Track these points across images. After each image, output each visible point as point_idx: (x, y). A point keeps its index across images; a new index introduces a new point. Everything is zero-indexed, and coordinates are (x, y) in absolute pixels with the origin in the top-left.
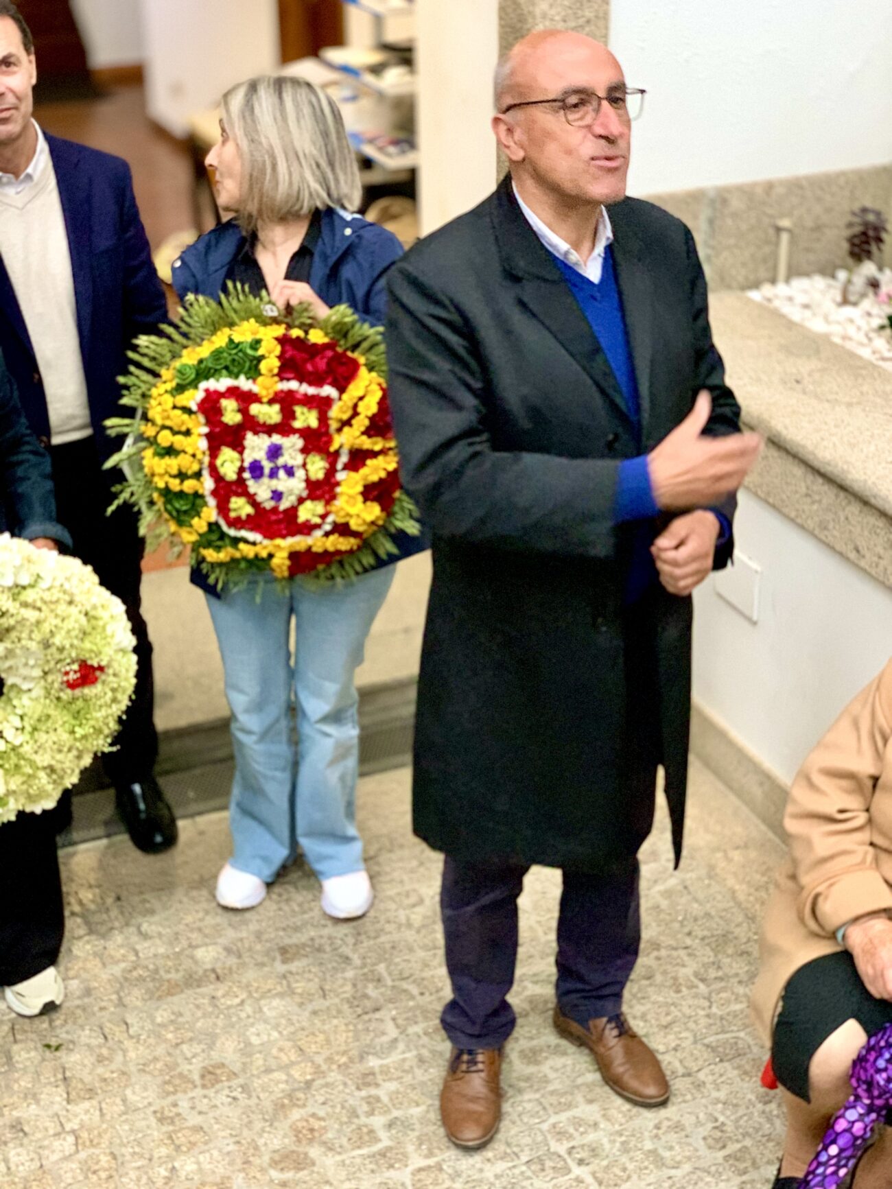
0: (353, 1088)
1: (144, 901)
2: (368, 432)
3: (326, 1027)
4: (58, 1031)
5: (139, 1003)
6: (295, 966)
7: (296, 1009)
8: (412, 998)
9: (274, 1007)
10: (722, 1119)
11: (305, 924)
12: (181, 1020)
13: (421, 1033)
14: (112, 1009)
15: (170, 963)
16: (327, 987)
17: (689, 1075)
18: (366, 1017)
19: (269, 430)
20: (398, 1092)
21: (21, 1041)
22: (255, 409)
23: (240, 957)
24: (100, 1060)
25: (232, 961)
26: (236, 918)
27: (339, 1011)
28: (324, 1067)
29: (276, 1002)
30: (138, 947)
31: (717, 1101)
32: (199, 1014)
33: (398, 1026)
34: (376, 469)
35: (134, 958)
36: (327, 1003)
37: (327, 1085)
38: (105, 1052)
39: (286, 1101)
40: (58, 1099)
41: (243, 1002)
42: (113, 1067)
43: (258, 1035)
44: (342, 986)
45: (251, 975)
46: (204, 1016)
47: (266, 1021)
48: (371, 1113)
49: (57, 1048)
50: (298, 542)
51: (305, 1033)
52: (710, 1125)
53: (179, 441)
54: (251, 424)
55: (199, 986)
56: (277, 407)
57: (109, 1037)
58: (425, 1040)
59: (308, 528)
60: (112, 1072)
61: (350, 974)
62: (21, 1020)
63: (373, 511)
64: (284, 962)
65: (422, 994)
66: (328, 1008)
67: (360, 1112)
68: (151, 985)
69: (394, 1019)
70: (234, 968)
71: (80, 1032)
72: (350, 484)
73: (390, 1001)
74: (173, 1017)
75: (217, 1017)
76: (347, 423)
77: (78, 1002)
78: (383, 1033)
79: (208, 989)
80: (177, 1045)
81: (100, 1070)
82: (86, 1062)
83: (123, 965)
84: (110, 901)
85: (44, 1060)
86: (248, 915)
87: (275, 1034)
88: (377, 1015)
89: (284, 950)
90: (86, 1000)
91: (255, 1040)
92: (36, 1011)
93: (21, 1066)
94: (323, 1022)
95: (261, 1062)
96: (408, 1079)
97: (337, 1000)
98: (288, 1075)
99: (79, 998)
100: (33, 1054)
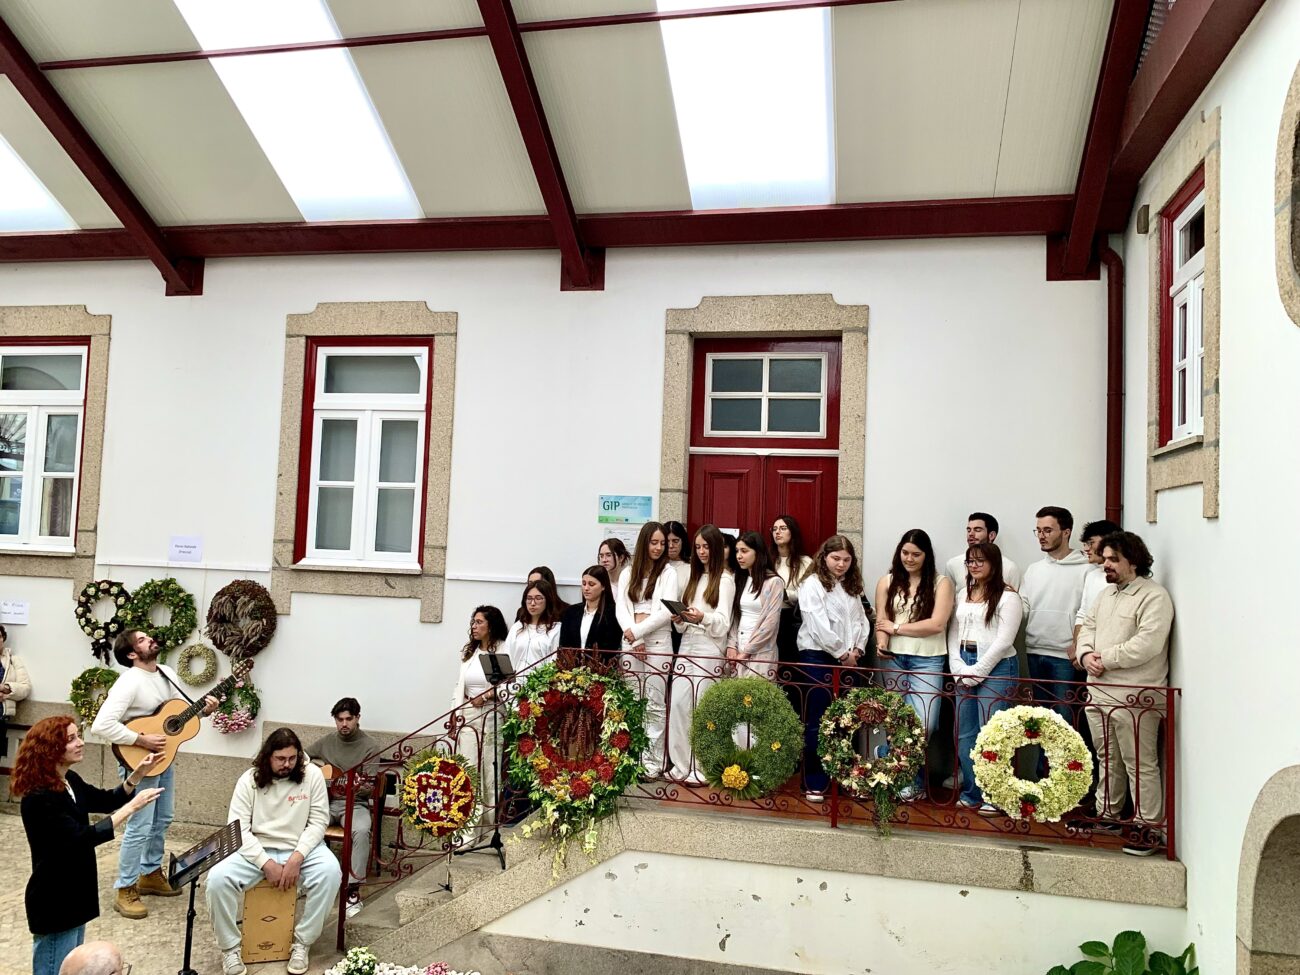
2: (460, 790)
19: (434, 787)
22: (430, 781)
34: (462, 802)
50: (440, 823)
53: (411, 790)
54: (429, 785)
56: (436, 781)
59: (442, 819)
63: (461, 815)
72: (455, 806)
76: (455, 787)
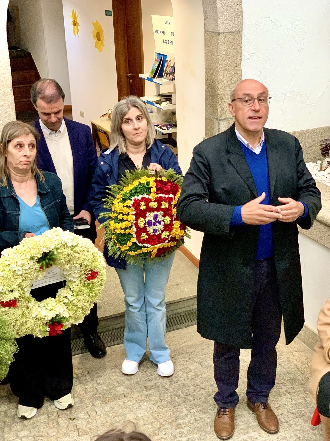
0: (174, 429)
1: (98, 373)
3: (163, 411)
4: (73, 414)
5: (99, 405)
6: (150, 392)
7: (152, 405)
8: (191, 401)
9: (145, 405)
10: (299, 435)
11: (152, 379)
12: (114, 410)
13: (195, 412)
14: (91, 407)
15: (108, 392)
16: (162, 398)
17: (287, 422)
18: (176, 407)
19: (154, 210)
20: (189, 430)
21: (61, 418)
23: (131, 390)
24: (88, 423)
25: (129, 391)
26: (129, 378)
27: (167, 406)
28: (164, 423)
29: (145, 403)
30: (97, 387)
31: (297, 430)
32: (120, 408)
33: (187, 410)
35: (96, 391)
36: (163, 403)
37: (165, 428)
38: (90, 420)
39: (152, 434)
40: (76, 435)
41: (134, 403)
42: (93, 425)
43: (141, 414)
44: (167, 398)
45: (136, 395)
46: (122, 408)
47: (143, 409)
48: (181, 437)
49: (74, 419)
50: (161, 245)
51: (156, 413)
52: (295, 437)
54: (149, 209)
55: (119, 399)
56: (156, 203)
57: (91, 416)
58: (197, 414)
60: (93, 426)
61: (169, 394)
62: (60, 411)
64: (147, 391)
65: (194, 400)
66: (163, 405)
67: (177, 436)
68: (103, 399)
69: (186, 408)
70: (130, 393)
71: (80, 414)
72: (176, 225)
73: (184, 402)
74: (111, 409)
75: (126, 409)
77: (79, 405)
78: (182, 412)
79: (122, 400)
80: (114, 417)
81: (89, 426)
82: (83, 423)
83: (93, 393)
84: (86, 373)
85: (69, 423)
86: (133, 377)
87: (146, 413)
88: (180, 407)
89: (146, 387)
90: (81, 404)
91: (139, 415)
92: (66, 407)
93: (62, 425)
94: (162, 409)
95: (142, 422)
96: (192, 426)
97: (166, 403)
98: (152, 426)
99: (79, 404)
100: (65, 421)
